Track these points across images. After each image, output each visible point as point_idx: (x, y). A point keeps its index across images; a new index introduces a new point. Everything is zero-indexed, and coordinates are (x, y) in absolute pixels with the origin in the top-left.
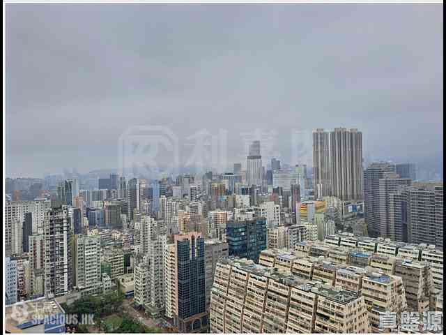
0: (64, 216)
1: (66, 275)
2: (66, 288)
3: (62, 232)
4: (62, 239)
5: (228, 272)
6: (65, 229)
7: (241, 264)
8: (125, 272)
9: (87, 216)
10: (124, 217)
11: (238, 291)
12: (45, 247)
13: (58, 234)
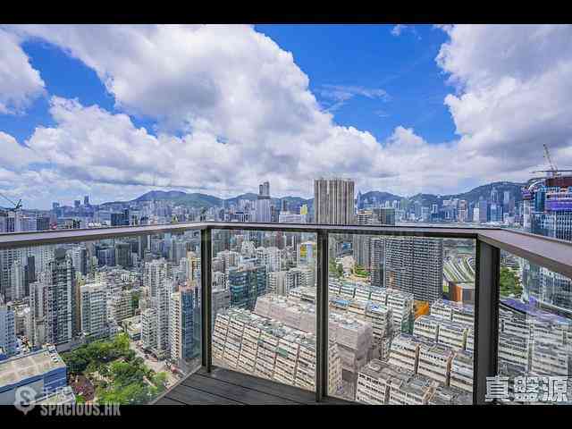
0: (68, 266)
1: (70, 323)
2: (70, 336)
3: (66, 281)
4: (65, 289)
5: (226, 322)
6: (68, 278)
7: (239, 314)
8: (133, 315)
9: (97, 255)
10: (135, 256)
11: (235, 339)
12: (47, 297)
13: (61, 284)
